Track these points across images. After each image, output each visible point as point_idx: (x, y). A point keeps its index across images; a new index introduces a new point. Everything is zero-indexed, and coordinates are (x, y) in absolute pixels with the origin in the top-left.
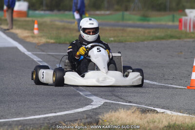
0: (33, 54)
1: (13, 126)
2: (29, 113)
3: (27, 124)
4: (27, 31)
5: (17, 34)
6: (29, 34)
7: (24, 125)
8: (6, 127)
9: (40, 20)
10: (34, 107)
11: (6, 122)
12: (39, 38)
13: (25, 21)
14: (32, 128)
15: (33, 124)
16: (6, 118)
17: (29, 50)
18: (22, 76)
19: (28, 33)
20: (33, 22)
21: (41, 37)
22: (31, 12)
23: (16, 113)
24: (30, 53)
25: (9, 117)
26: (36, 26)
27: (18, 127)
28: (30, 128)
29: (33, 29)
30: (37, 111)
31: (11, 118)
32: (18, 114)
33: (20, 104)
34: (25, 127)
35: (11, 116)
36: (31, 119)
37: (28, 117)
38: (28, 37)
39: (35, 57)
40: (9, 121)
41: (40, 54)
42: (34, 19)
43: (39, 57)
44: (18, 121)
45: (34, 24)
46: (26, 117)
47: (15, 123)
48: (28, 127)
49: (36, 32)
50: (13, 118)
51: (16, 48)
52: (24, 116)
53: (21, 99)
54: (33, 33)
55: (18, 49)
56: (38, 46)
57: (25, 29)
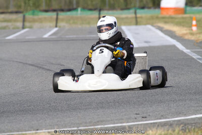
0: (192, 51)
1: (174, 126)
2: (191, 112)
3: (188, 124)
4: (185, 28)
5: (175, 32)
6: (188, 31)
7: (185, 125)
8: (167, 126)
9: (198, 16)
10: (195, 106)
11: (167, 122)
12: (198, 36)
13: (183, 18)
14: (193, 127)
15: (195, 123)
16: (166, 118)
17: (187, 48)
18: (181, 74)
19: (186, 30)
20: (192, 19)
21: (200, 33)
22: (188, 8)
23: (176, 113)
24: (188, 51)
25: (169, 117)
26: (194, 23)
27: (179, 127)
28: (192, 127)
29: (191, 26)
30: (198, 110)
31: (172, 118)
32: (179, 114)
33: (181, 104)
34: (186, 127)
35: (171, 116)
36: (192, 119)
37: (189, 116)
38: (186, 34)
39: (195, 54)
40: (170, 121)
41: (199, 51)
42: (192, 15)
43: (198, 55)
44: (179, 121)
45: (192, 21)
46: (187, 116)
47: (176, 123)
48: (190, 127)
49: (194, 28)
50: (174, 118)
51: (174, 46)
52: (185, 115)
53: (181, 98)
54: (192, 30)
55: (176, 47)
56: (197, 43)
57: (183, 26)
